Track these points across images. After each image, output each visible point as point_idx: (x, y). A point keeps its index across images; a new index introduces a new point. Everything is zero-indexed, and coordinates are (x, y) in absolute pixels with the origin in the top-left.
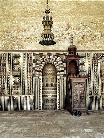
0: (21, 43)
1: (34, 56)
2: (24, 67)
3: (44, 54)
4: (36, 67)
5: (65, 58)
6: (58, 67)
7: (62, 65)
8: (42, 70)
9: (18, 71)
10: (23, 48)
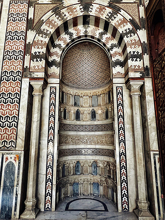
1: (31, 9)
6: (115, 50)
7: (135, 37)
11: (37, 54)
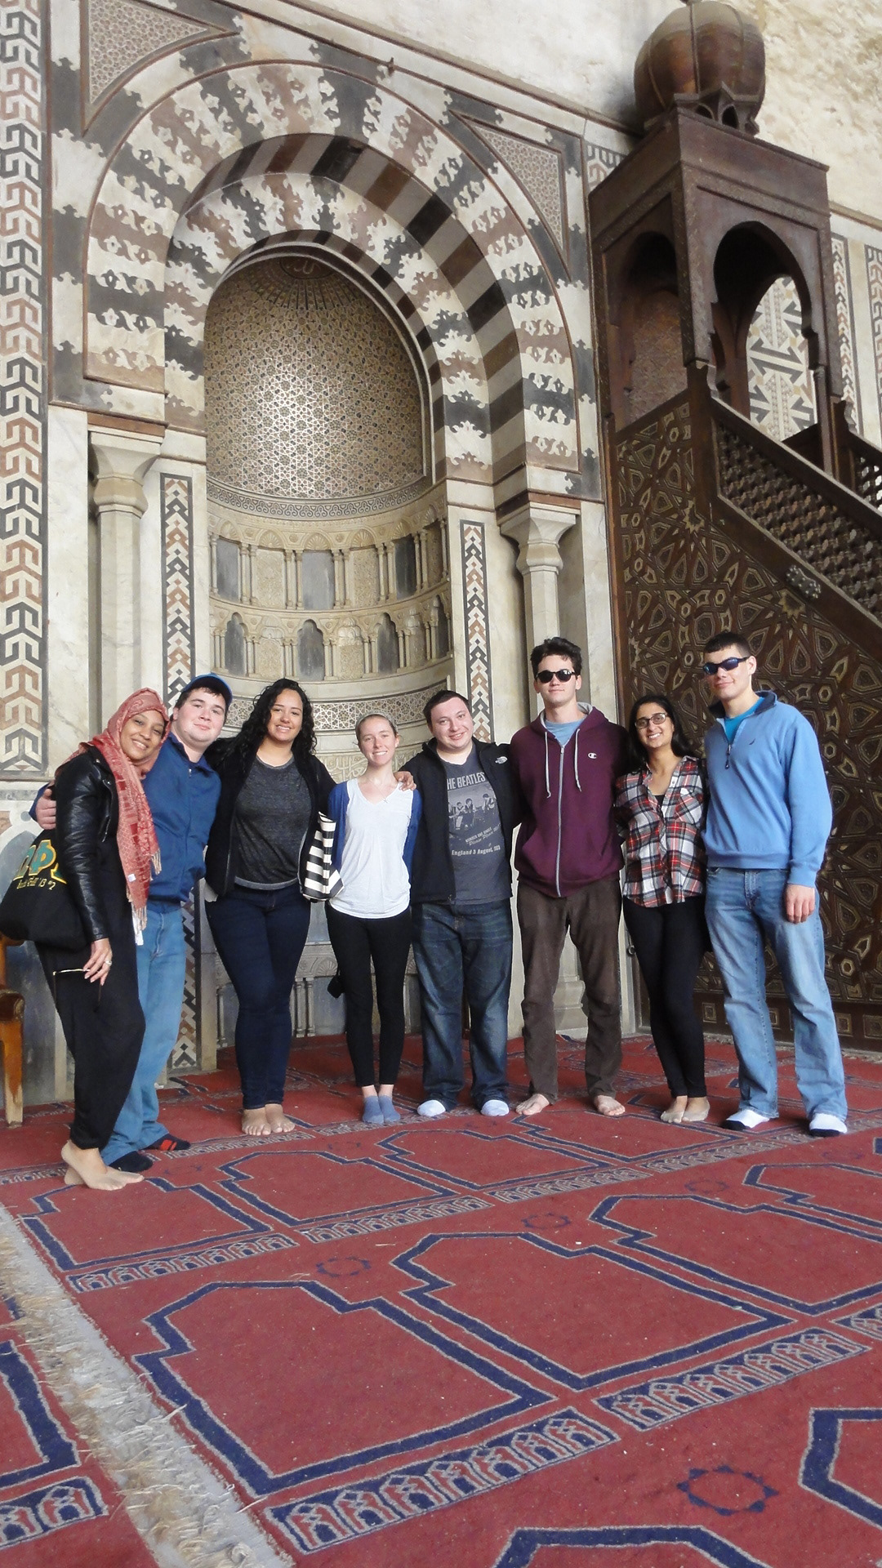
3: (256, 38)
5: (577, 215)
6: (454, 341)
7: (548, 311)
11: (121, 285)
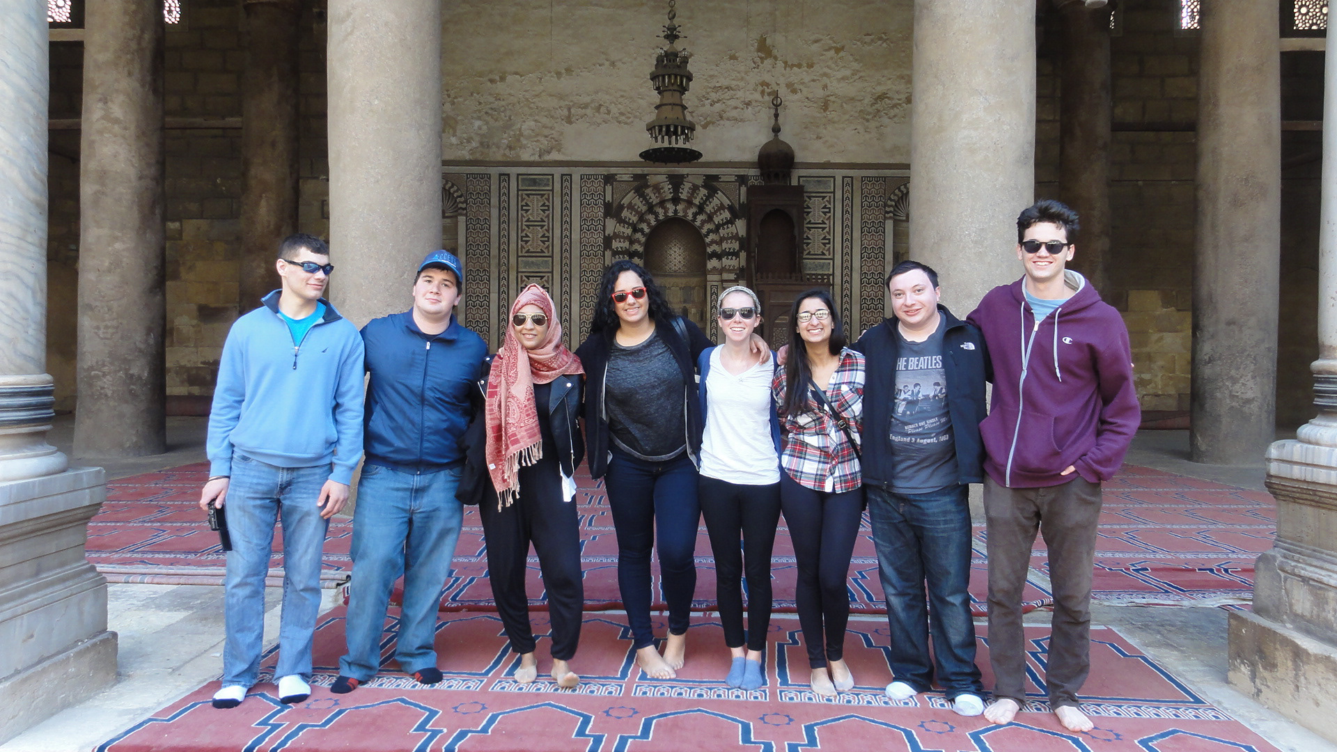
0: (552, 128)
1: (609, 188)
2: (566, 237)
3: (652, 180)
4: (616, 236)
5: (743, 198)
6: (712, 237)
7: (732, 229)
8: (640, 249)
9: (542, 252)
10: (559, 151)
11: (620, 249)
